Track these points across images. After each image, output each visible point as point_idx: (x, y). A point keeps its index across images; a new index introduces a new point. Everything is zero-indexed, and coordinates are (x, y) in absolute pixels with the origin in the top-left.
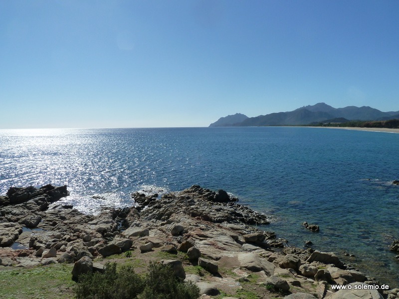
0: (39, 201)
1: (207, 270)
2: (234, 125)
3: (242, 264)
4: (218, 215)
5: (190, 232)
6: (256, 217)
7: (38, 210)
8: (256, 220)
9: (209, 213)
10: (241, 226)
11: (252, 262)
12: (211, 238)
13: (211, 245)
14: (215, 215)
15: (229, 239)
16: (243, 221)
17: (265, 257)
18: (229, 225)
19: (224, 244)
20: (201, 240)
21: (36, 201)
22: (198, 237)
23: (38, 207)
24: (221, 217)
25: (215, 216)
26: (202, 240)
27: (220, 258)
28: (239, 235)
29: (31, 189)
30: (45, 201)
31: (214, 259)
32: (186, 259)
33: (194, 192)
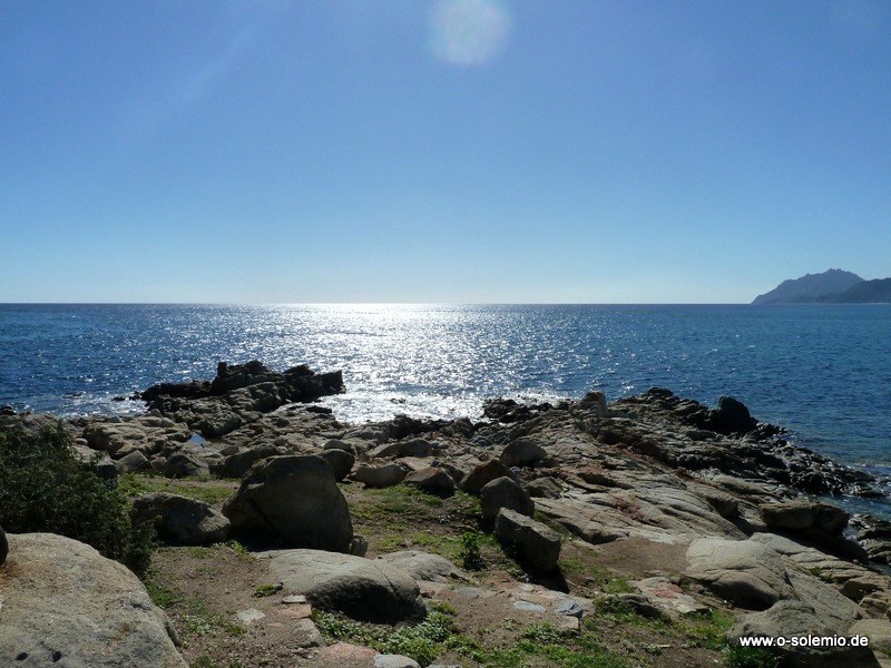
0: (259, 391)
1: (510, 555)
2: (822, 299)
3: (695, 570)
4: (691, 449)
5: (565, 468)
6: (835, 473)
7: (248, 408)
8: (831, 480)
9: (661, 440)
10: (770, 488)
11: (740, 568)
12: (626, 487)
13: (615, 507)
14: (683, 446)
15: (694, 500)
16: (782, 478)
17: (829, 581)
18: (722, 477)
19: (666, 512)
20: (590, 491)
21: (252, 391)
22: (583, 484)
23: (251, 401)
24: (699, 453)
25: (682, 450)
26: (594, 491)
27: (611, 538)
28: (749, 507)
29: (255, 367)
30: (273, 391)
31: (585, 538)
32: (469, 517)
33: (649, 402)
